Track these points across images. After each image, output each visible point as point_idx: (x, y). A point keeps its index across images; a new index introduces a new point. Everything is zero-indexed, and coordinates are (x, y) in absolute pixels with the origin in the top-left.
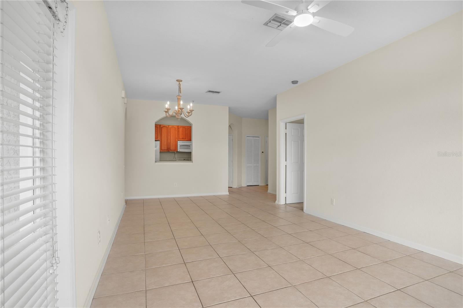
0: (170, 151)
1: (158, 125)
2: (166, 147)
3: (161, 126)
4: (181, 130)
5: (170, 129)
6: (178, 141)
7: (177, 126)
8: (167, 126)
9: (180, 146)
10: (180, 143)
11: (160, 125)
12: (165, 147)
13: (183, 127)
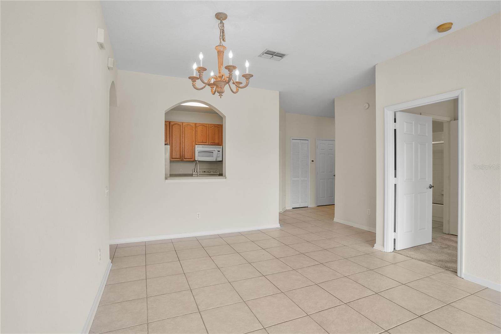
0: (185, 160)
1: (168, 121)
2: (178, 154)
3: (172, 124)
4: (199, 129)
5: (185, 127)
6: (196, 146)
7: (194, 123)
8: (180, 123)
9: (199, 152)
10: (198, 148)
11: (170, 122)
12: (176, 155)
13: (203, 125)
